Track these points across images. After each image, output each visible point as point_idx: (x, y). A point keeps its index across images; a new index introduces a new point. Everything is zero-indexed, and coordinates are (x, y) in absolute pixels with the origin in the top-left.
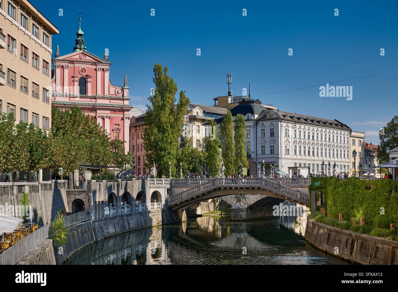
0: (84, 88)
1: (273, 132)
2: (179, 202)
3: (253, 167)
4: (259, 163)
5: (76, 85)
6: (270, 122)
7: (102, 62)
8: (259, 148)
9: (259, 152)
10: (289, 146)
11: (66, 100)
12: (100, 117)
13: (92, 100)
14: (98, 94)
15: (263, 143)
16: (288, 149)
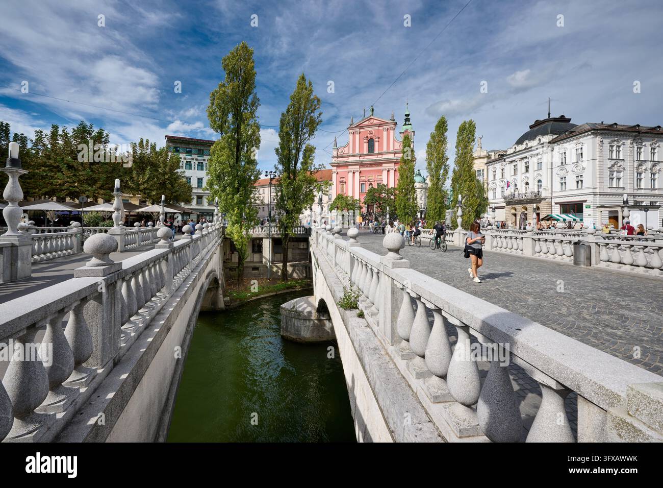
0: (371, 147)
1: (582, 153)
4: (556, 203)
5: (366, 145)
6: (576, 139)
7: (388, 123)
8: (557, 181)
9: (557, 186)
10: (621, 175)
11: (357, 159)
12: (386, 169)
13: (379, 156)
14: (384, 150)
15: (562, 173)
16: (619, 179)
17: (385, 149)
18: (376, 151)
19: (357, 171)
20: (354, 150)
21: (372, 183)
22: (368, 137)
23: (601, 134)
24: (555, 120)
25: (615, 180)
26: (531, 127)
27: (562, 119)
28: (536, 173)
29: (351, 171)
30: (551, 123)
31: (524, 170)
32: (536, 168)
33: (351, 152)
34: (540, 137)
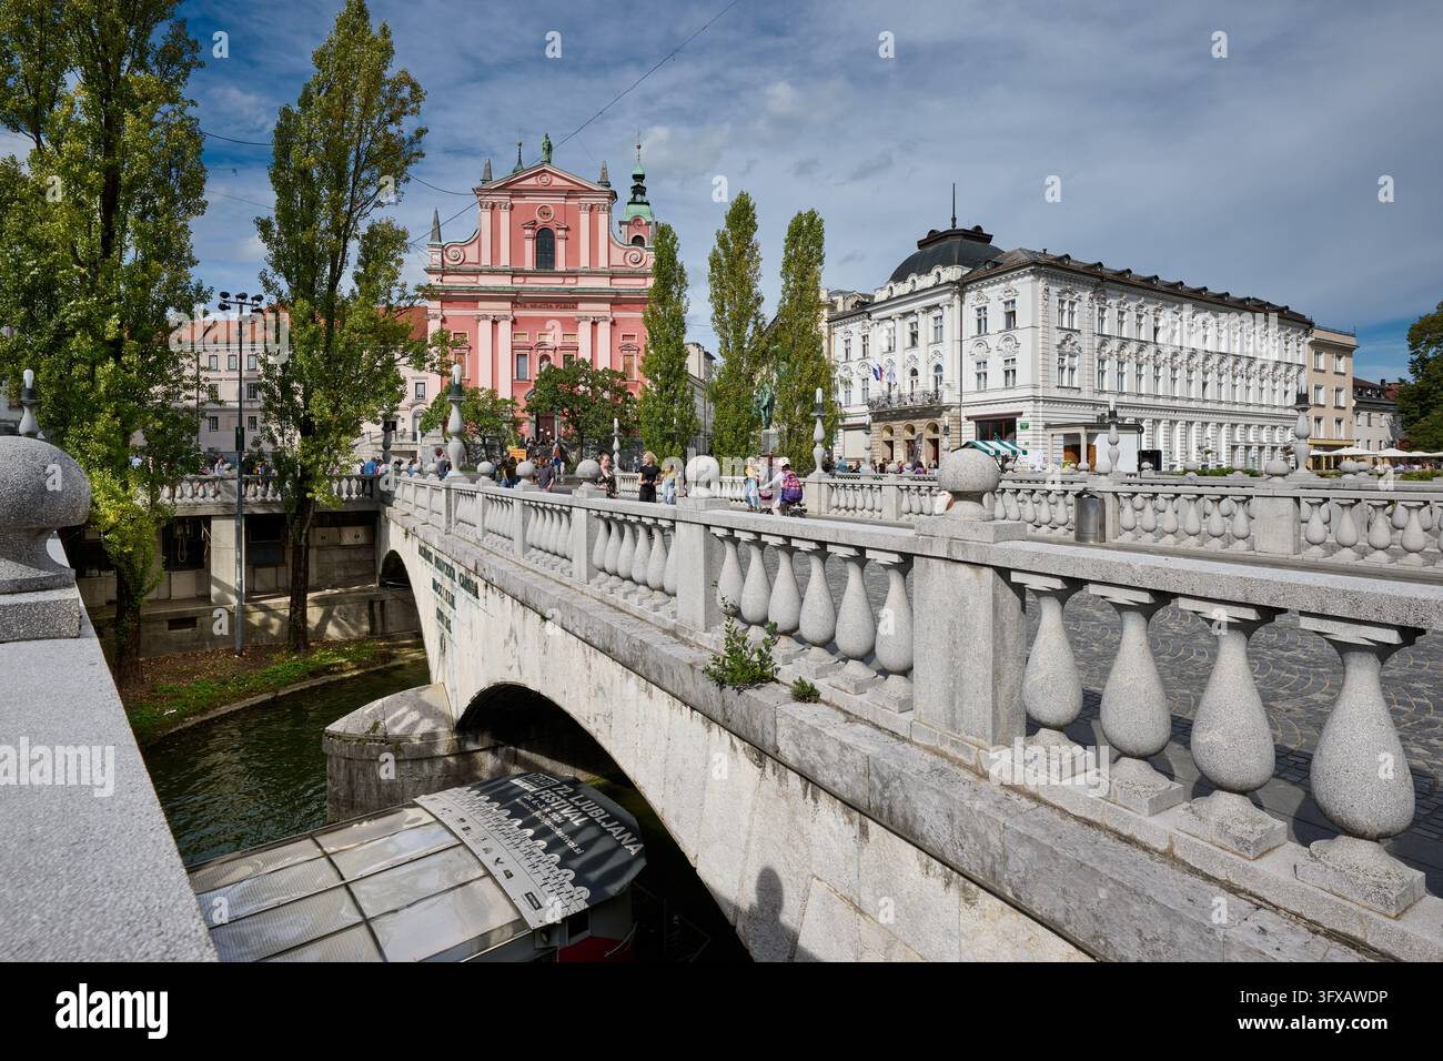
0: (550, 254)
1: (1014, 312)
4: (969, 418)
5: (529, 246)
6: (1004, 281)
7: (591, 190)
8: (970, 370)
9: (970, 382)
10: (1076, 361)
11: (504, 282)
12: (586, 319)
13: (569, 280)
14: (582, 266)
15: (980, 352)
16: (1072, 370)
17: (584, 262)
18: (560, 266)
19: (506, 318)
20: (495, 256)
21: (550, 353)
22: (535, 223)
23: (1047, 275)
24: (965, 234)
25: (1066, 370)
26: (921, 244)
27: (978, 235)
28: (931, 350)
29: (486, 317)
30: (959, 240)
31: (908, 342)
32: (932, 340)
33: (486, 261)
34: (940, 270)
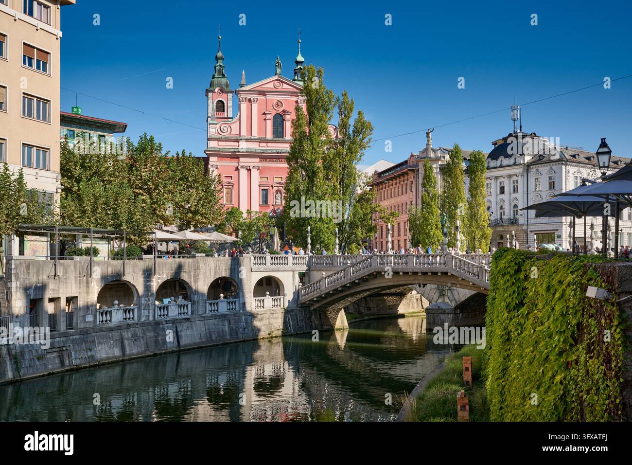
0: (280, 129)
1: (554, 182)
2: (316, 296)
3: (522, 238)
4: (532, 232)
5: (269, 125)
6: (548, 166)
9: (532, 214)
15: (537, 200)
18: (287, 136)
19: (256, 168)
20: (249, 129)
22: (273, 111)
23: (569, 165)
28: (512, 196)
29: (245, 167)
31: (499, 192)
32: (512, 191)
33: (244, 133)
34: (517, 157)
